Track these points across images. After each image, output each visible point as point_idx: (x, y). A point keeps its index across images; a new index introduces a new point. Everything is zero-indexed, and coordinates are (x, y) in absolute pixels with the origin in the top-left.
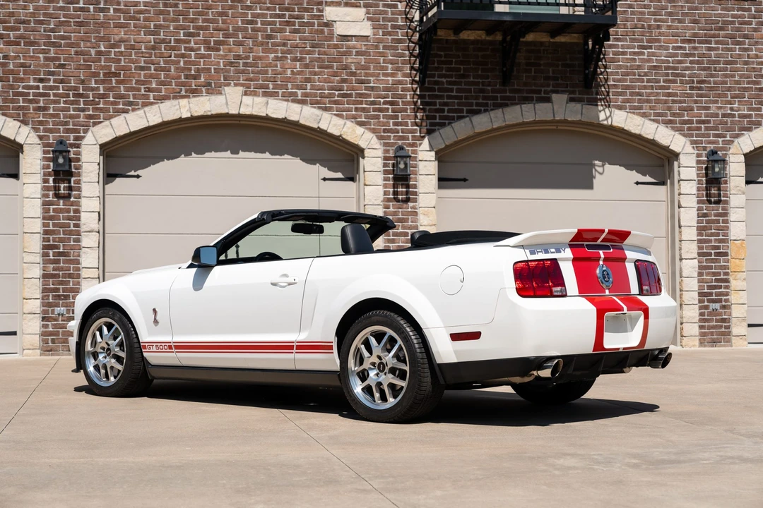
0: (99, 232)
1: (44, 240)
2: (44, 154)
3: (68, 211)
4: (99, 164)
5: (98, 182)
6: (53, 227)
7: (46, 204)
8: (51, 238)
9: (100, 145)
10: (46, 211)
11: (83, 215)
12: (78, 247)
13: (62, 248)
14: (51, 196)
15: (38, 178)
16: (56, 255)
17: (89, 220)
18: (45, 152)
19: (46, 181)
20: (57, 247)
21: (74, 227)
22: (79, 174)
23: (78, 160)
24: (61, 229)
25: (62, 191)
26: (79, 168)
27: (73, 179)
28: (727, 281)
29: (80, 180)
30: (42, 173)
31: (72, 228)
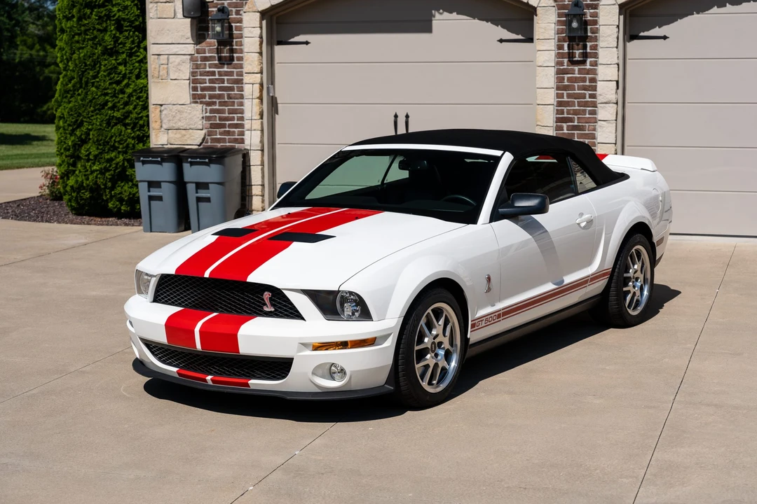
0: (617, 103)
1: (559, 112)
2: (558, 17)
3: (584, 80)
4: (618, 26)
5: (617, 48)
6: (568, 98)
7: (559, 72)
8: (565, 110)
9: (620, 5)
10: (560, 80)
11: (599, 84)
12: (593, 120)
13: (576, 121)
14: (565, 64)
15: (552, 45)
16: (570, 129)
17: (606, 90)
18: (560, 15)
19: (560, 47)
20: (571, 120)
21: (590, 98)
22: (596, 39)
23: (595, 22)
24: (576, 101)
25: (577, 58)
26: (595, 31)
27: (589, 44)
29: (597, 45)
30: (556, 39)
31: (588, 99)
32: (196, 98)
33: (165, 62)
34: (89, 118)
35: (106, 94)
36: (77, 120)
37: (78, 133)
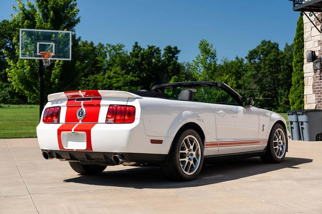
32: (314, 92)
33: (307, 79)
34: (295, 101)
35: (301, 93)
36: (292, 102)
37: (293, 107)
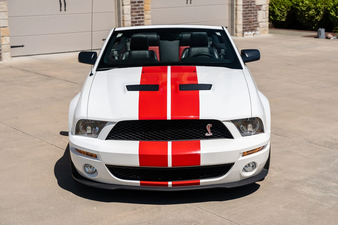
28: (143, 15)
